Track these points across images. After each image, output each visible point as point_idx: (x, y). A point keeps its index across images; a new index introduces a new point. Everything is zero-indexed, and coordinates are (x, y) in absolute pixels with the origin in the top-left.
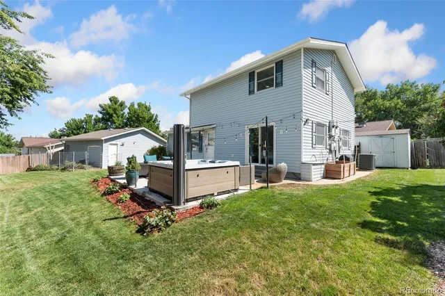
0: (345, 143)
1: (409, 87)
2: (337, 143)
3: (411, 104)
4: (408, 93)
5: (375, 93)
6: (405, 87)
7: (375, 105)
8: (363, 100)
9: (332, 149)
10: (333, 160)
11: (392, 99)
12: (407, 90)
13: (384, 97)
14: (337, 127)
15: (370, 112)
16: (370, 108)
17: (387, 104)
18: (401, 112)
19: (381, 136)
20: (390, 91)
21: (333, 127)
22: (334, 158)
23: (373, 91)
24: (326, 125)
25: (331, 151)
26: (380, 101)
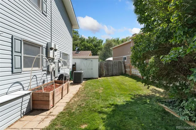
0: (65, 64)
1: (95, 39)
2: (57, 64)
3: (96, 46)
4: (95, 41)
5: (84, 39)
6: (94, 39)
7: (84, 44)
8: (80, 42)
9: (51, 70)
10: (52, 80)
11: (90, 43)
12: (94, 40)
13: (87, 42)
14: (56, 50)
15: (83, 47)
16: (82, 46)
17: (88, 45)
18: (93, 49)
19: (86, 59)
20: (89, 39)
21: (51, 49)
22: (53, 78)
23: (84, 38)
24: (42, 46)
25: (48, 73)
26: (86, 43)
